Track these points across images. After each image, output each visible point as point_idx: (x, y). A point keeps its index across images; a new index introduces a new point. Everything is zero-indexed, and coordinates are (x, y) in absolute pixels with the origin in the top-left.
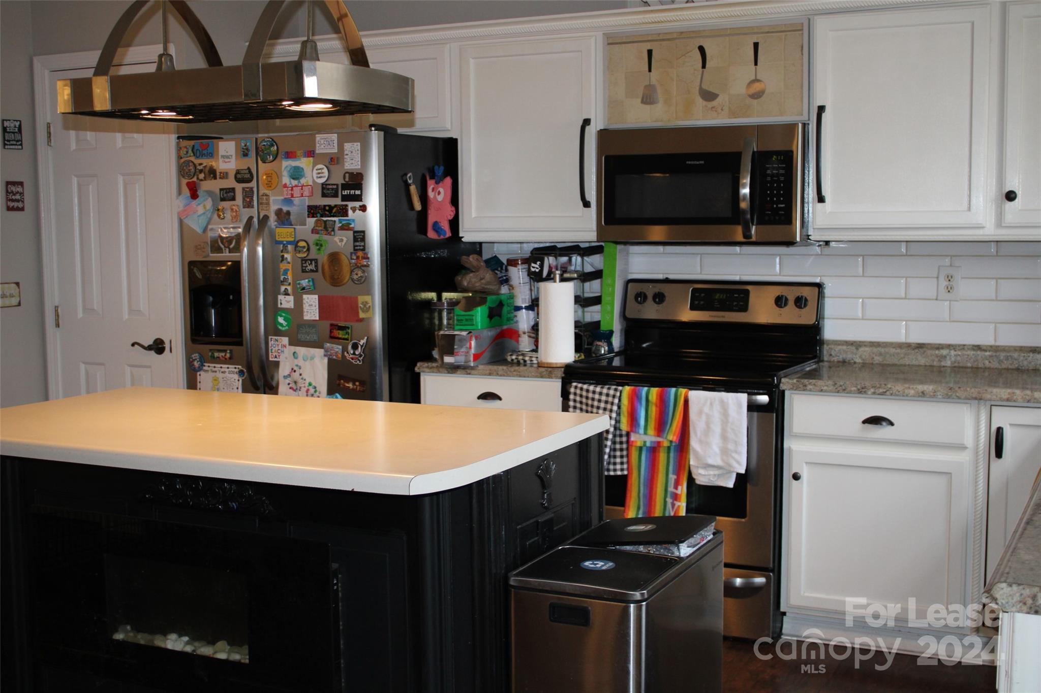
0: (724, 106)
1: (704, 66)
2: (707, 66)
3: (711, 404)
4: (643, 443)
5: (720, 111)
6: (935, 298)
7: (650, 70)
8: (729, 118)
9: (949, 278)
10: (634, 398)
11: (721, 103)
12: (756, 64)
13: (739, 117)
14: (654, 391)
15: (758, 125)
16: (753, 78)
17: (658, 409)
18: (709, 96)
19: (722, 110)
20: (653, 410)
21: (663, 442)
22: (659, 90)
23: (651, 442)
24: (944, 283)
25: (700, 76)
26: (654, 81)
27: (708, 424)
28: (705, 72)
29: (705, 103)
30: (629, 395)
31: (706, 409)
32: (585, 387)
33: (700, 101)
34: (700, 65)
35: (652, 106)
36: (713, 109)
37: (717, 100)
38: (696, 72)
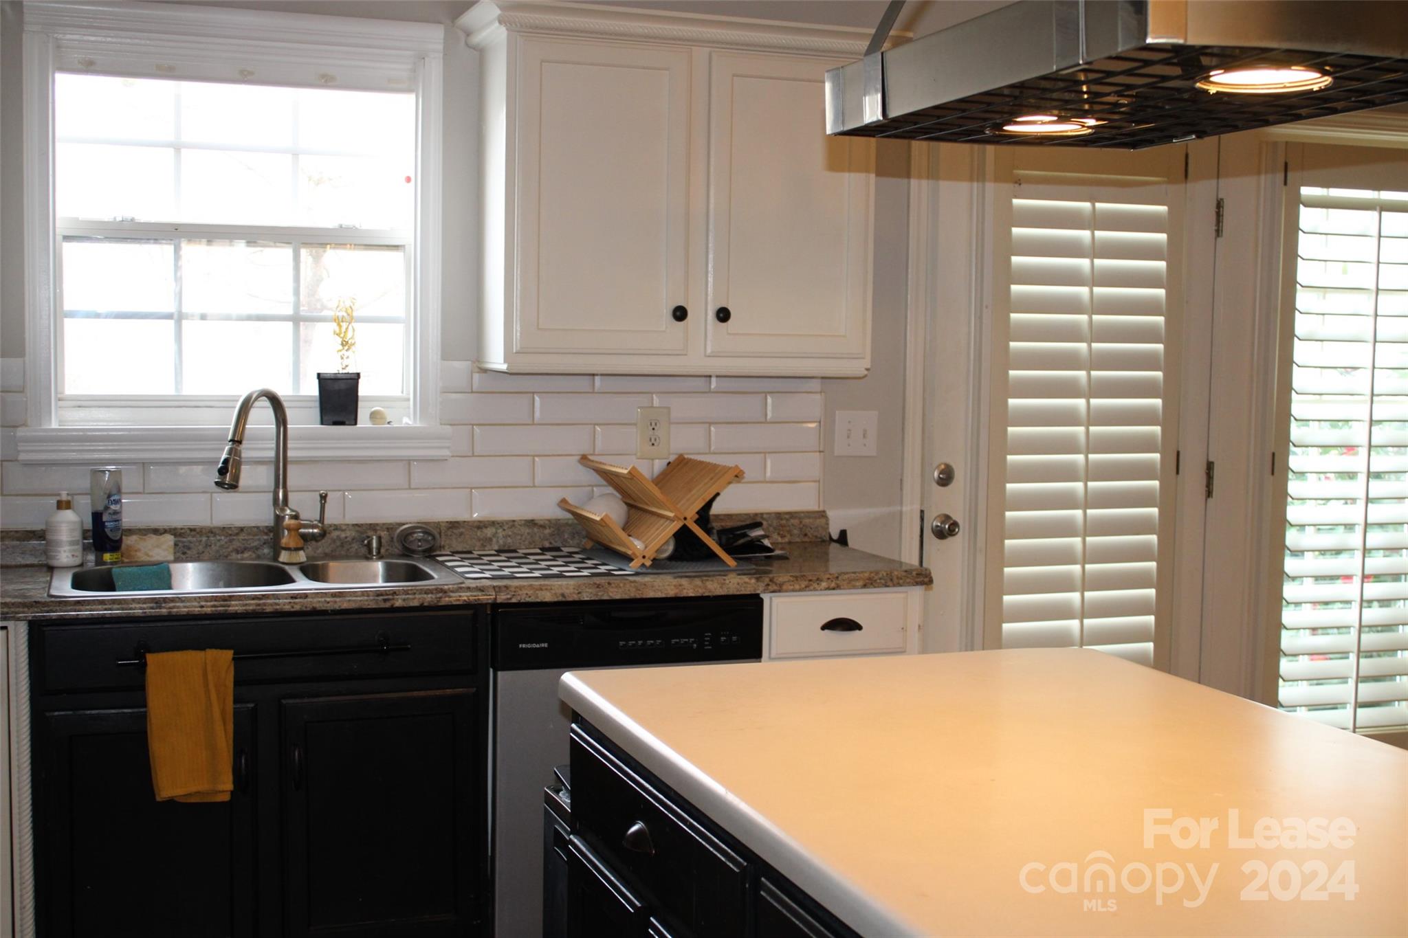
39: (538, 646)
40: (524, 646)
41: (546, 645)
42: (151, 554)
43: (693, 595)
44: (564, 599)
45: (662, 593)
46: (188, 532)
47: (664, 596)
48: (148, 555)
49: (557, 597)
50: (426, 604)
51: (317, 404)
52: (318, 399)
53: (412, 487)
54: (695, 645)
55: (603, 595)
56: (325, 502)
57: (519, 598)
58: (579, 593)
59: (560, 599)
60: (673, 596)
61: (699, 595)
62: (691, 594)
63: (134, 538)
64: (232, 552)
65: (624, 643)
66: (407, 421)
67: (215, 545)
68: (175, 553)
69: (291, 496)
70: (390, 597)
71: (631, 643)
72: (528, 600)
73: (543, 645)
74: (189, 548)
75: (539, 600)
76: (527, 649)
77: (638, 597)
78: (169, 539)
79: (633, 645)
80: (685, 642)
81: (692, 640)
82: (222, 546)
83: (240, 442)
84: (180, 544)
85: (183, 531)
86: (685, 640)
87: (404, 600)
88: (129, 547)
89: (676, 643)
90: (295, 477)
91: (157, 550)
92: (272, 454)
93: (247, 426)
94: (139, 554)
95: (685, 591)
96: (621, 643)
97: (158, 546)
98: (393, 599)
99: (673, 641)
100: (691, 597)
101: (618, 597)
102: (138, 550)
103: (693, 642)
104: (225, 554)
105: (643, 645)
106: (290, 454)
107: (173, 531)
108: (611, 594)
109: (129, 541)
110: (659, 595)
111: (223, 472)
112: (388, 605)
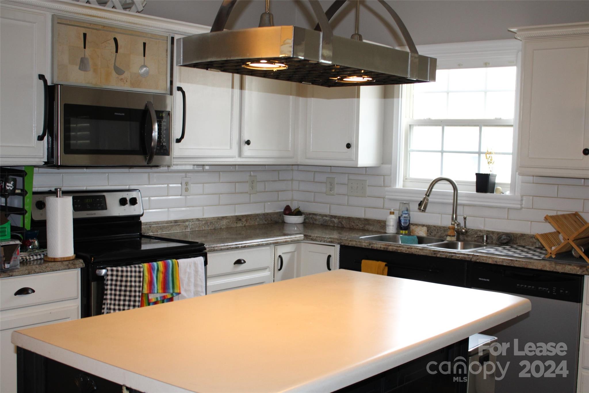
0: (127, 79)
1: (117, 52)
2: (119, 51)
3: (190, 266)
4: (156, 299)
5: (125, 82)
6: (180, 195)
7: (85, 48)
8: (130, 87)
9: (187, 184)
10: (151, 270)
11: (126, 77)
12: (144, 56)
13: (135, 87)
14: (160, 264)
15: (153, 94)
16: (143, 64)
17: (163, 275)
18: (119, 71)
19: (127, 81)
20: (161, 276)
21: (167, 295)
22: (91, 62)
23: (160, 297)
24: (184, 186)
25: (114, 58)
26: (87, 55)
27: (189, 278)
28: (117, 55)
29: (117, 75)
30: (148, 269)
31: (188, 270)
32: (120, 269)
33: (114, 73)
34: (115, 50)
35: (85, 72)
36: (122, 80)
37: (124, 75)
38: (112, 54)
39: (486, 280)
40: (481, 279)
41: (489, 280)
42: (419, 233)
43: (549, 270)
44: (496, 263)
45: (535, 267)
46: (433, 227)
47: (536, 268)
48: (418, 233)
49: (494, 262)
50: (447, 257)
51: (475, 184)
52: (475, 182)
53: (509, 218)
54: (549, 292)
55: (511, 264)
56: (466, 220)
57: (480, 260)
58: (502, 262)
59: (495, 263)
60: (540, 269)
61: (551, 270)
62: (548, 269)
63: (414, 227)
64: (445, 236)
65: (519, 285)
66: (508, 193)
67: (440, 232)
68: (427, 234)
69: (458, 217)
70: (437, 253)
71: (521, 286)
72: (483, 261)
73: (487, 280)
74: (432, 233)
75: (487, 262)
76: (481, 280)
77: (526, 267)
78: (425, 229)
79: (523, 287)
80: (545, 289)
81: (547, 289)
82: (442, 233)
83: (428, 196)
84: (429, 231)
85: (431, 226)
86: (544, 288)
87: (440, 255)
88: (413, 230)
89: (541, 289)
90: (460, 210)
91: (420, 232)
92: (452, 201)
93: (433, 190)
94: (416, 232)
95: (545, 268)
96: (518, 285)
97: (421, 230)
98: (437, 254)
99: (539, 288)
100: (548, 271)
101: (517, 266)
102: (415, 231)
103: (548, 290)
104: (443, 236)
105: (526, 287)
106: (458, 202)
107: (426, 226)
108: (514, 264)
109: (412, 227)
110: (534, 268)
111: (420, 205)
112: (435, 256)
